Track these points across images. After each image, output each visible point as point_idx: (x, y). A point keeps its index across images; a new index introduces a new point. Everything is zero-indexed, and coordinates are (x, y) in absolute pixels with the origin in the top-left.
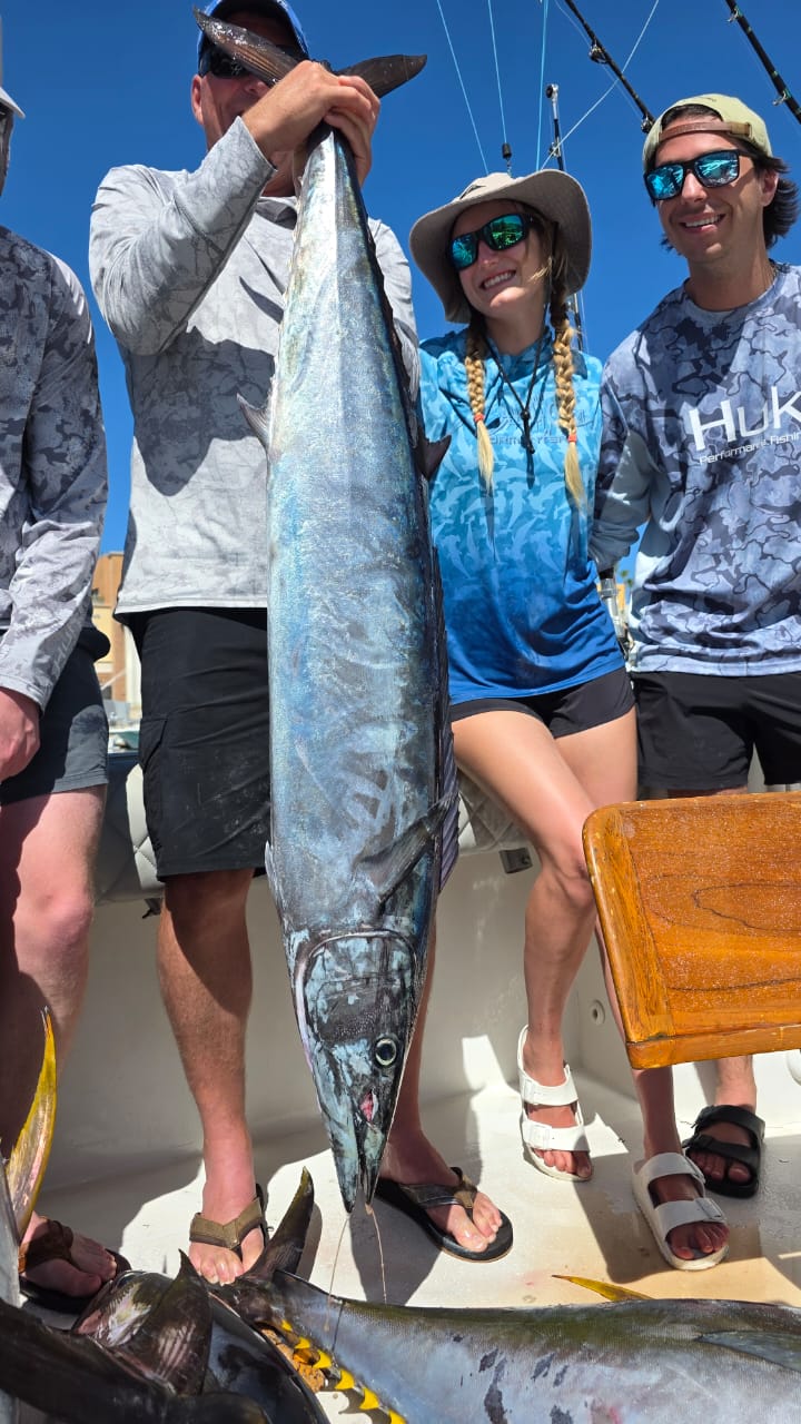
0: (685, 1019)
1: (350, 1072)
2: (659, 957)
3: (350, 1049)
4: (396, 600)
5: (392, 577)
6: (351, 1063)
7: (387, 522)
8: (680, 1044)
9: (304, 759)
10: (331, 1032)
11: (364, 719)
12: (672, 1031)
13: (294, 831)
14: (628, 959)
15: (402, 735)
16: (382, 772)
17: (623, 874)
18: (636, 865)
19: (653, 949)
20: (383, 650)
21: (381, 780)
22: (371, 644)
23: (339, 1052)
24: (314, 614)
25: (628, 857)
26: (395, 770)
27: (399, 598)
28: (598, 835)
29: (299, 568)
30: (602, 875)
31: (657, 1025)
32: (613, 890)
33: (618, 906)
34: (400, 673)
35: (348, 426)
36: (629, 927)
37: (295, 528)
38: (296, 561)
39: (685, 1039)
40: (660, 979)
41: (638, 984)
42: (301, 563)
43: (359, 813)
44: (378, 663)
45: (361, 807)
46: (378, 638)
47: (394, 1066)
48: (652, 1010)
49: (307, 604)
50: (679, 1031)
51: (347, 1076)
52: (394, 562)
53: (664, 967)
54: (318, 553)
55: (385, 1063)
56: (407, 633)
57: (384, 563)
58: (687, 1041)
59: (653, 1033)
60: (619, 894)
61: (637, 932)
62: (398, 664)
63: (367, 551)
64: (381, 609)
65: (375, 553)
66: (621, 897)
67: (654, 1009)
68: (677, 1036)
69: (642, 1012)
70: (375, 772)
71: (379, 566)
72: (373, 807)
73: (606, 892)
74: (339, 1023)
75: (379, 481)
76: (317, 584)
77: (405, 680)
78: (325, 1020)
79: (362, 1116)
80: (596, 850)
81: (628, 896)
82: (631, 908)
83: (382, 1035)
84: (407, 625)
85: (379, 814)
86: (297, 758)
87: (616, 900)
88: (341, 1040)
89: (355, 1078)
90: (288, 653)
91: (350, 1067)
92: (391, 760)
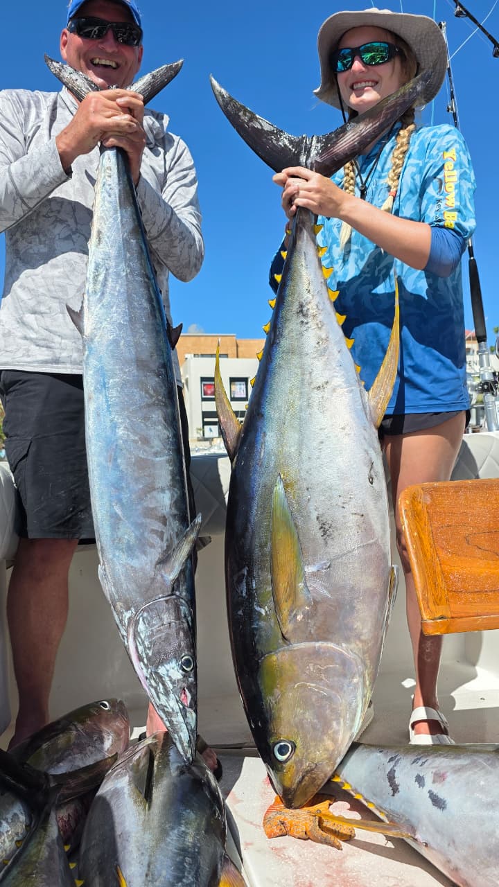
0: (457, 607)
1: (171, 681)
2: (443, 572)
3: (168, 666)
4: (164, 422)
5: (162, 410)
6: (169, 675)
7: (157, 379)
8: (453, 622)
9: (120, 513)
10: (156, 661)
11: (150, 488)
12: (449, 615)
13: (117, 554)
14: (423, 572)
15: (173, 496)
16: (164, 517)
17: (423, 525)
18: (430, 519)
19: (439, 568)
20: (159, 449)
21: (164, 520)
22: (152, 447)
23: (162, 670)
24: (120, 432)
25: (426, 515)
26: (171, 515)
27: (165, 421)
28: (407, 502)
29: (109, 406)
30: (409, 525)
31: (441, 610)
32: (416, 534)
33: (418, 543)
34: (168, 462)
35: (132, 325)
36: (425, 555)
37: (105, 384)
38: (107, 401)
39: (456, 619)
40: (443, 586)
41: (429, 588)
42: (110, 403)
43: (155, 539)
44: (157, 457)
45: (155, 536)
46: (157, 444)
47: (193, 671)
48: (436, 603)
49: (114, 426)
50: (453, 616)
51: (169, 682)
52: (162, 401)
53: (446, 578)
54: (119, 397)
55: (188, 669)
56: (171, 440)
57: (157, 402)
58: (458, 620)
59: (438, 616)
60: (419, 536)
61: (429, 558)
62: (167, 457)
63: (147, 396)
64: (157, 428)
65: (151, 397)
66: (420, 538)
67: (438, 602)
68: (452, 618)
69: (431, 604)
70: (160, 517)
71: (154, 404)
72: (161, 535)
73: (411, 533)
74: (159, 653)
75: (151, 356)
76: (120, 415)
77: (172, 466)
78: (150, 654)
79: (182, 704)
80: (405, 510)
81: (425, 538)
82: (426, 543)
83: (183, 654)
84: (170, 436)
85: (165, 539)
86: (116, 513)
87: (417, 539)
88: (162, 663)
89: (173, 683)
90: (105, 454)
91: (170, 677)
92: (168, 509)
